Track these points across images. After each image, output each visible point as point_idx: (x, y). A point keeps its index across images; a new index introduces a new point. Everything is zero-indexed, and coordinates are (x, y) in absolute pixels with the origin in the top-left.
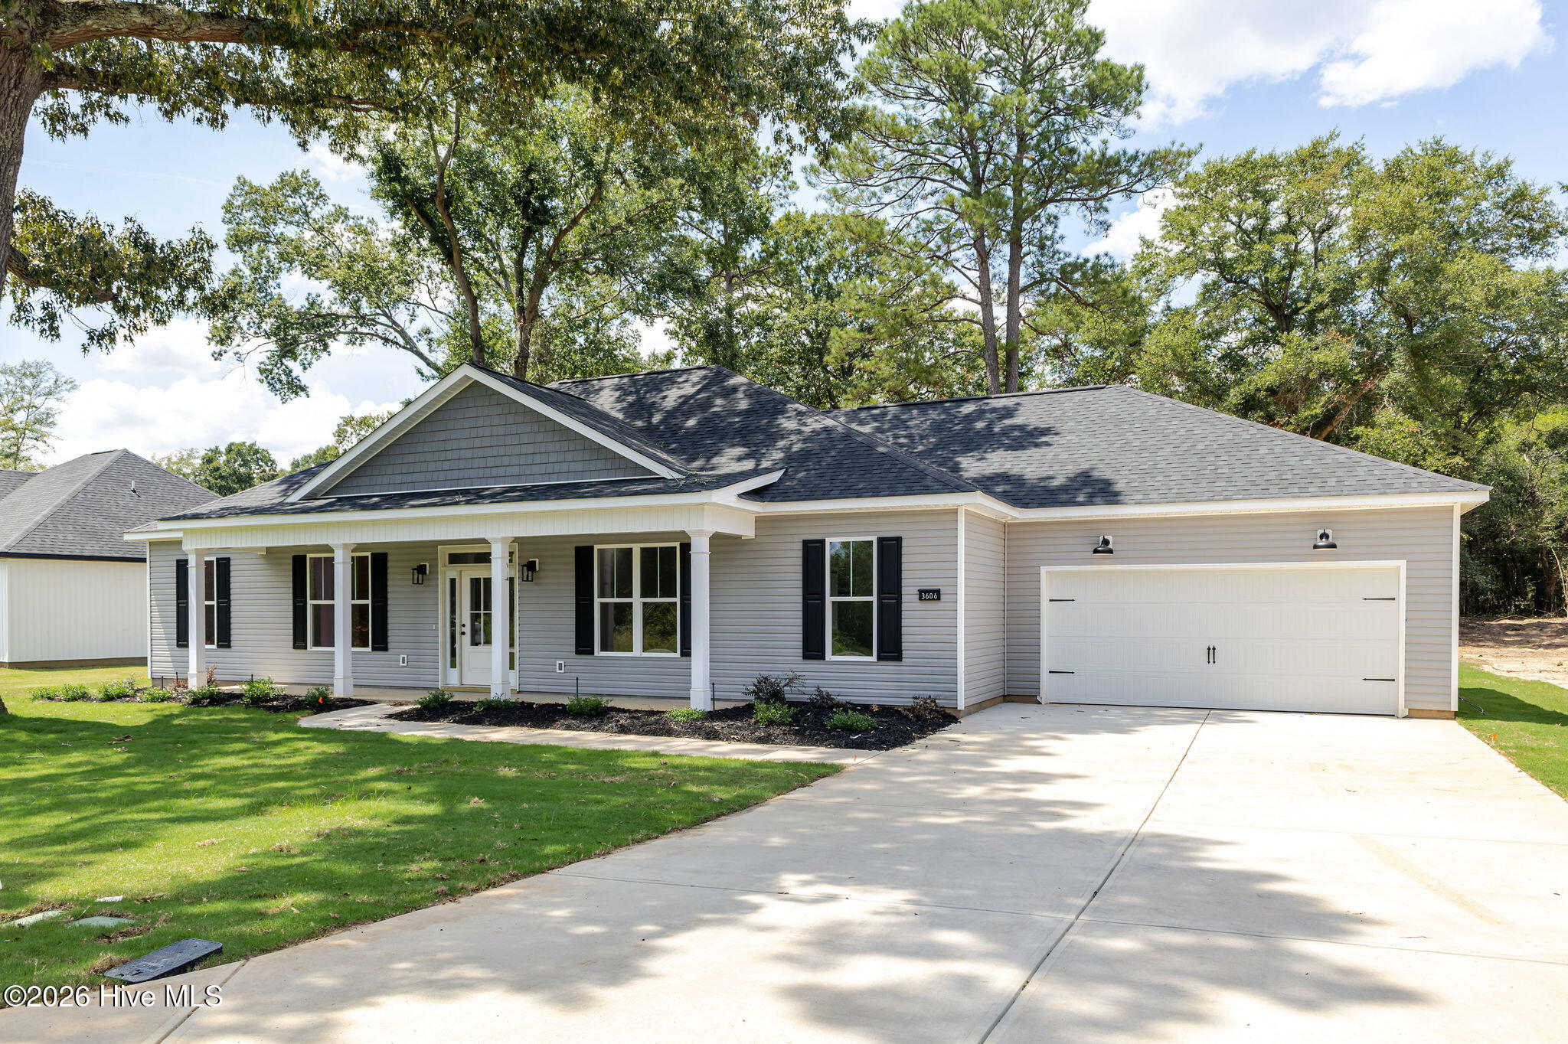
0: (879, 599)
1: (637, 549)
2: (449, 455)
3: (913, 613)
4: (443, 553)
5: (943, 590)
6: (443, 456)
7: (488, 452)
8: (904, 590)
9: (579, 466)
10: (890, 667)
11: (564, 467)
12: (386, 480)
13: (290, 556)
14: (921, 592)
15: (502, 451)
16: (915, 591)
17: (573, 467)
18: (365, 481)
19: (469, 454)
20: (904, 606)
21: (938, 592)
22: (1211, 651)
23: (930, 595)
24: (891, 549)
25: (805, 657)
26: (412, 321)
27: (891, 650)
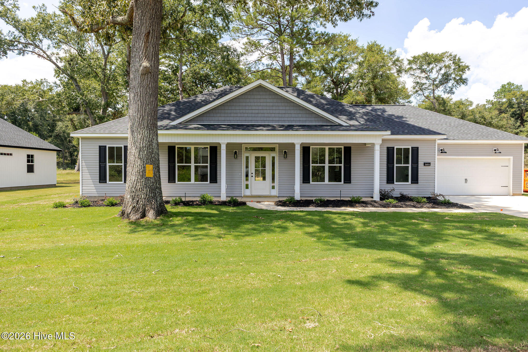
0: (412, 165)
1: (327, 148)
2: (247, 111)
3: (422, 170)
4: (244, 147)
5: (432, 163)
6: (244, 111)
7: (265, 111)
8: (419, 163)
9: (304, 119)
10: (415, 185)
11: (298, 119)
12: (216, 119)
13: (167, 146)
14: (425, 164)
15: (271, 112)
16: (423, 163)
17: (301, 119)
18: (204, 118)
19: (257, 111)
20: (419, 167)
21: (430, 163)
22: (466, 180)
23: (427, 164)
24: (415, 151)
25: (387, 183)
26: (48, 48)
27: (415, 180)
